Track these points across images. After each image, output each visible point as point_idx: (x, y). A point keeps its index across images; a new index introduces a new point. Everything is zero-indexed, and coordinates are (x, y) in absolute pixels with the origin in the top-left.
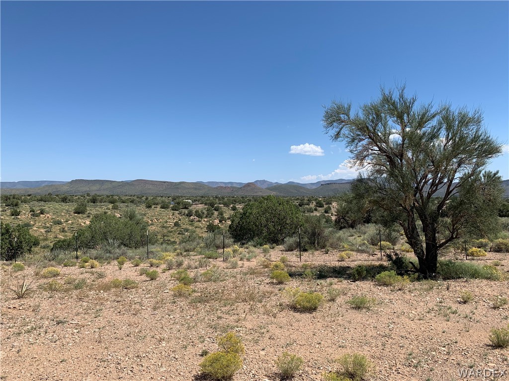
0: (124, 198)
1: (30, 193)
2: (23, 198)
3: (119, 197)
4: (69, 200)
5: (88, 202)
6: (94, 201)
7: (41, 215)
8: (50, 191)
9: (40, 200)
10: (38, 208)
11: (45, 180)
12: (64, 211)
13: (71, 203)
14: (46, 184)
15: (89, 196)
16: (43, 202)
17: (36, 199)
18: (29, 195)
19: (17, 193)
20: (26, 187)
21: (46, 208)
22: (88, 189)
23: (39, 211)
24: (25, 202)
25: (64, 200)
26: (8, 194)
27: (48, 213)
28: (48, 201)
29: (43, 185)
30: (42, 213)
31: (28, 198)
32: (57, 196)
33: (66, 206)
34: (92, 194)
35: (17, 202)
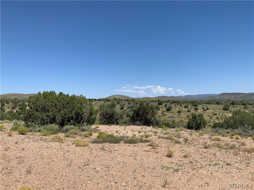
0: (250, 102)
1: (201, 100)
2: (199, 102)
3: (248, 102)
4: (220, 103)
5: (230, 104)
6: (233, 104)
7: (207, 110)
8: (210, 99)
9: (206, 103)
10: (206, 107)
11: (208, 94)
12: (218, 109)
13: (221, 105)
14: (209, 96)
15: (230, 101)
16: (207, 104)
17: (205, 103)
18: (201, 101)
19: (196, 100)
20: (200, 97)
21: (209, 107)
22: (230, 98)
23: (206, 109)
24: (200, 104)
25: (218, 103)
26: (193, 101)
27: (210, 109)
28: (210, 104)
29: (207, 96)
30: (207, 109)
31: (201, 102)
32: (214, 101)
33: (218, 106)
34: (232, 100)
35: (197, 104)
